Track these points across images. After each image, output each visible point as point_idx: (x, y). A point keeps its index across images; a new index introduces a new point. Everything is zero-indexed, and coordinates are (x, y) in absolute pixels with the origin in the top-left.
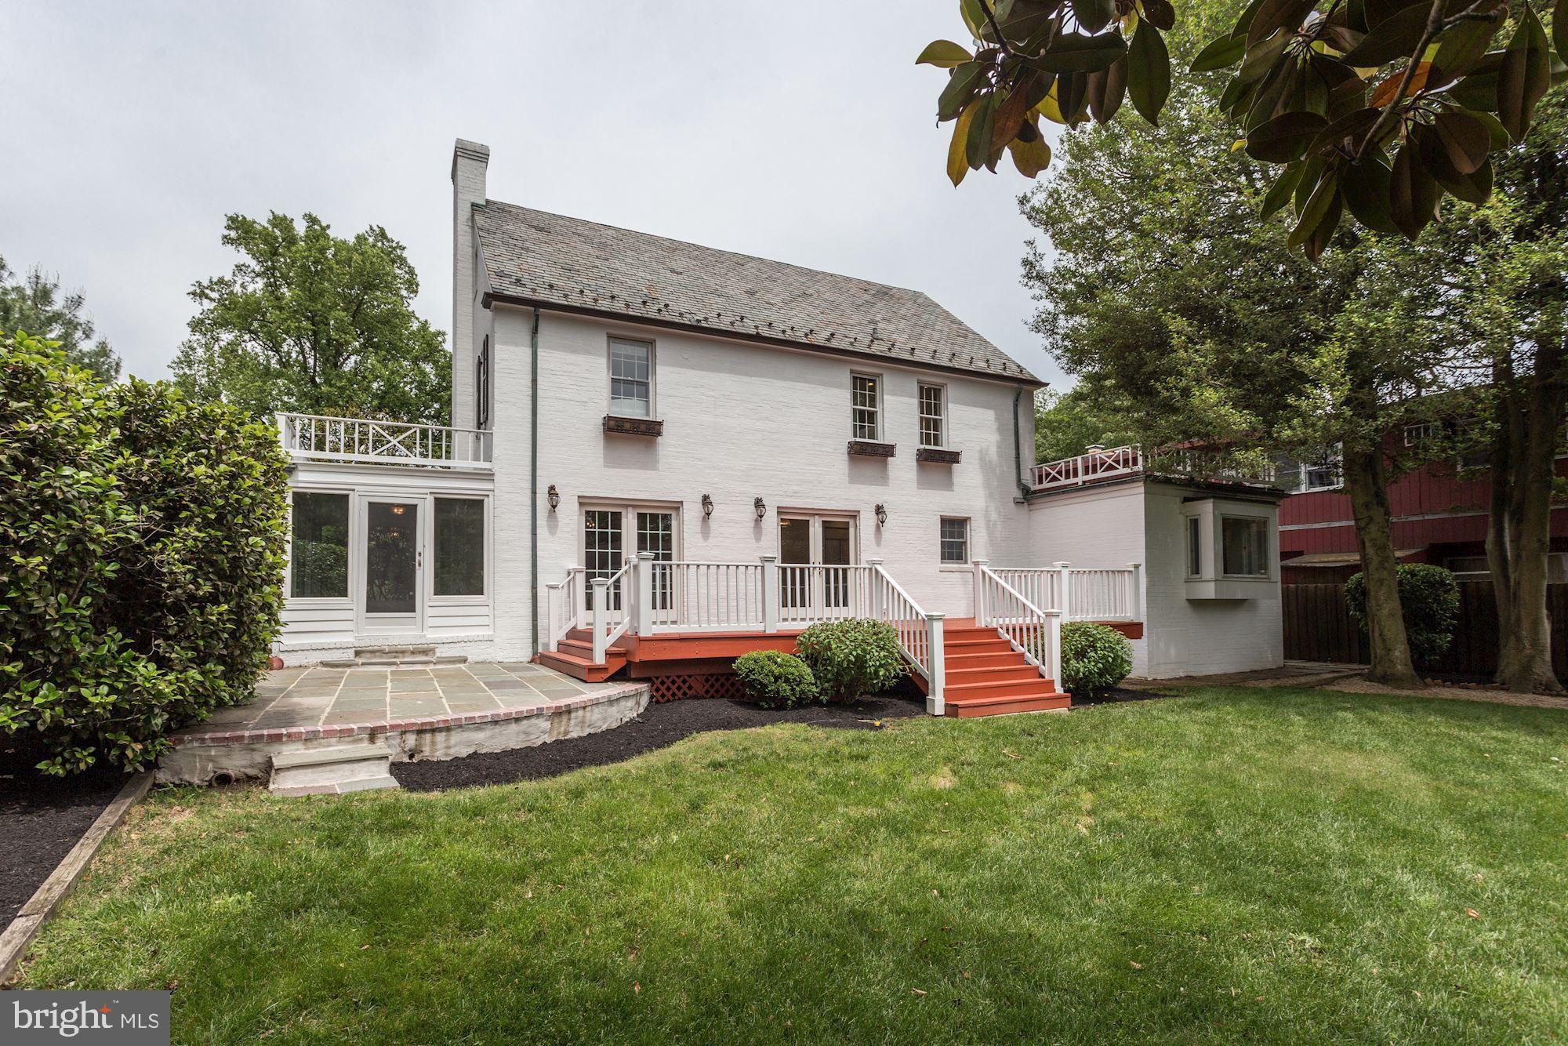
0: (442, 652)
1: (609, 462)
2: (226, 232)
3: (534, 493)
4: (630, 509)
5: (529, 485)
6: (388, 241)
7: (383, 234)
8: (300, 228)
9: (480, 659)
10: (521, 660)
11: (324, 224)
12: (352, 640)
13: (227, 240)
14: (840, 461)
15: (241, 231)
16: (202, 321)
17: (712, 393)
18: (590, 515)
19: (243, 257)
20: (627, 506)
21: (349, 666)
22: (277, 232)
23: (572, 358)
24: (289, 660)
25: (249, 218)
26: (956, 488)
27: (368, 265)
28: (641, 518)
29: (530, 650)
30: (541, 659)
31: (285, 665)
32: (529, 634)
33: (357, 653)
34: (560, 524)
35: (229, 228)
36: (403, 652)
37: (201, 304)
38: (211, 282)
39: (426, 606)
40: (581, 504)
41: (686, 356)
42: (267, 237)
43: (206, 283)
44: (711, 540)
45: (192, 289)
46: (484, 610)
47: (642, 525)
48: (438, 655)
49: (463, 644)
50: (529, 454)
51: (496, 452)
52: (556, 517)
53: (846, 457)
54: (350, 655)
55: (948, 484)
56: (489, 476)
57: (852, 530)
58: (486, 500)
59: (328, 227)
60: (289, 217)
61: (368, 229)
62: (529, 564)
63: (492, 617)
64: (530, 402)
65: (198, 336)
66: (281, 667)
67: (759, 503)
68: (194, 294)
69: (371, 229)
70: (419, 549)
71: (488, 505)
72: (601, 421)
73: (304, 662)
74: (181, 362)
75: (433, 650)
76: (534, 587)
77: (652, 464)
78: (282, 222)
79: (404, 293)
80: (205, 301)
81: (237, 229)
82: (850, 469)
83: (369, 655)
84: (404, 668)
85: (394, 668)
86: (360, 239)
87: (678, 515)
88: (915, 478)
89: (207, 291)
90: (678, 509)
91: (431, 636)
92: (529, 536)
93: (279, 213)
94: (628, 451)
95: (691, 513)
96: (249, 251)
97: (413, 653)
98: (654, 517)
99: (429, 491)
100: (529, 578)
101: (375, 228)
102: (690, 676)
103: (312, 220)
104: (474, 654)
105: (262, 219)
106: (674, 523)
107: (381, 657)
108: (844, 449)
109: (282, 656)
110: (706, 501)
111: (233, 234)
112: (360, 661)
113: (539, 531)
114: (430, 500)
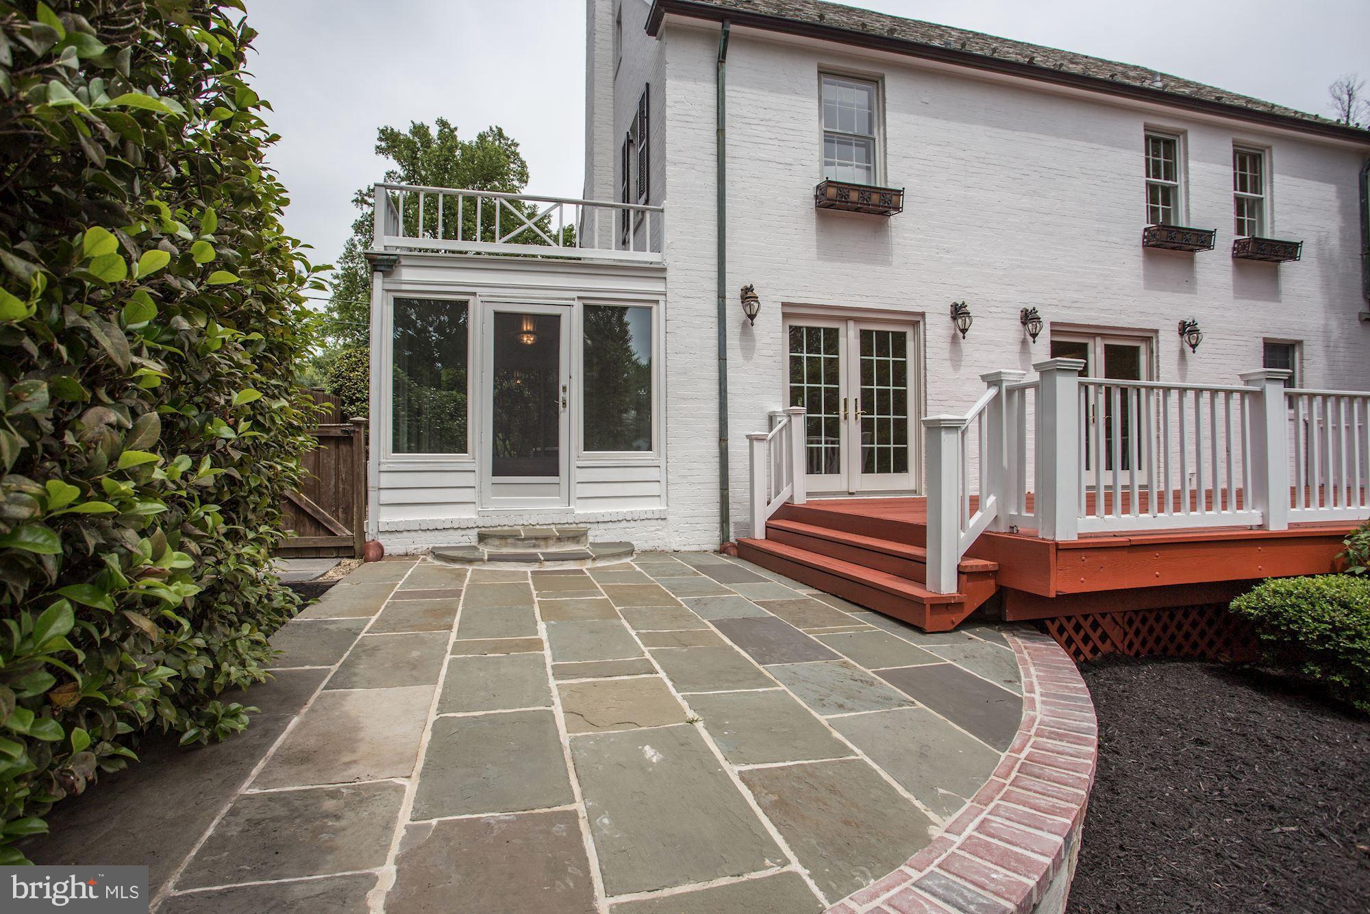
0: (597, 535)
1: (825, 252)
2: (378, 143)
3: (721, 296)
4: (851, 324)
5: (714, 286)
6: (504, 139)
7: (500, 133)
8: (434, 132)
9: (648, 547)
10: (704, 547)
11: (452, 127)
12: (474, 516)
13: (379, 150)
14: (1132, 257)
15: (390, 142)
16: (362, 222)
17: (962, 155)
18: (795, 333)
19: (392, 164)
20: (846, 320)
21: (470, 561)
22: (417, 139)
23: (772, 99)
24: (392, 546)
25: (396, 130)
26: (1283, 297)
27: (488, 159)
28: (865, 336)
29: (718, 533)
30: (745, 551)
31: (386, 553)
32: (715, 509)
33: (482, 538)
34: (758, 344)
35: (380, 139)
36: (546, 539)
37: (362, 209)
38: (369, 190)
39: (573, 468)
40: (786, 316)
41: (926, 99)
42: (409, 144)
43: (365, 191)
44: (963, 371)
45: (355, 197)
46: (653, 474)
47: (865, 349)
48: (591, 539)
49: (624, 524)
50: (714, 240)
51: (668, 237)
52: (752, 335)
53: (1140, 250)
54: (471, 538)
55: (1274, 293)
56: (657, 272)
57: (1143, 359)
58: (655, 307)
59: (456, 129)
60: (426, 124)
61: (488, 129)
62: (714, 405)
63: (664, 482)
64: (715, 164)
65: (360, 236)
66: (381, 556)
67: (1029, 317)
68: (356, 201)
69: (491, 129)
70: (563, 381)
71: (658, 313)
72: (811, 193)
73: (411, 549)
74: (346, 258)
75: (584, 534)
76: (723, 439)
77: (881, 255)
78: (420, 131)
79: (516, 183)
80: (365, 206)
81: (386, 140)
82: (1145, 269)
83: (497, 542)
84: (550, 566)
85: (536, 567)
86: (482, 137)
87: (917, 333)
88: (1231, 283)
89: (366, 198)
90: (915, 324)
91: (582, 511)
92: (714, 362)
93: (418, 122)
94: (851, 236)
95: (937, 329)
96: (396, 158)
97: (559, 539)
98: (882, 335)
99: (575, 294)
100: (714, 425)
101: (494, 129)
102: (1104, 616)
103: (443, 123)
104: (642, 538)
105: (405, 129)
106: (910, 346)
107: (515, 546)
108: (1138, 240)
109: (382, 540)
110: (958, 311)
111: (383, 144)
112: (486, 550)
113: (729, 354)
114: (578, 308)
